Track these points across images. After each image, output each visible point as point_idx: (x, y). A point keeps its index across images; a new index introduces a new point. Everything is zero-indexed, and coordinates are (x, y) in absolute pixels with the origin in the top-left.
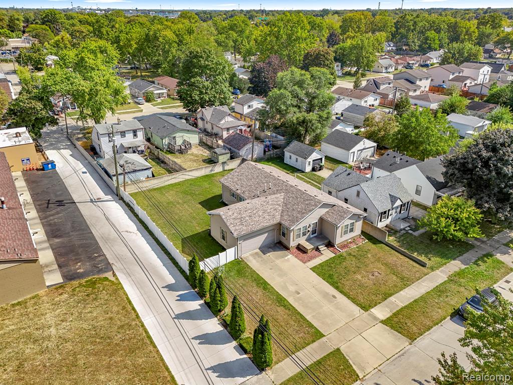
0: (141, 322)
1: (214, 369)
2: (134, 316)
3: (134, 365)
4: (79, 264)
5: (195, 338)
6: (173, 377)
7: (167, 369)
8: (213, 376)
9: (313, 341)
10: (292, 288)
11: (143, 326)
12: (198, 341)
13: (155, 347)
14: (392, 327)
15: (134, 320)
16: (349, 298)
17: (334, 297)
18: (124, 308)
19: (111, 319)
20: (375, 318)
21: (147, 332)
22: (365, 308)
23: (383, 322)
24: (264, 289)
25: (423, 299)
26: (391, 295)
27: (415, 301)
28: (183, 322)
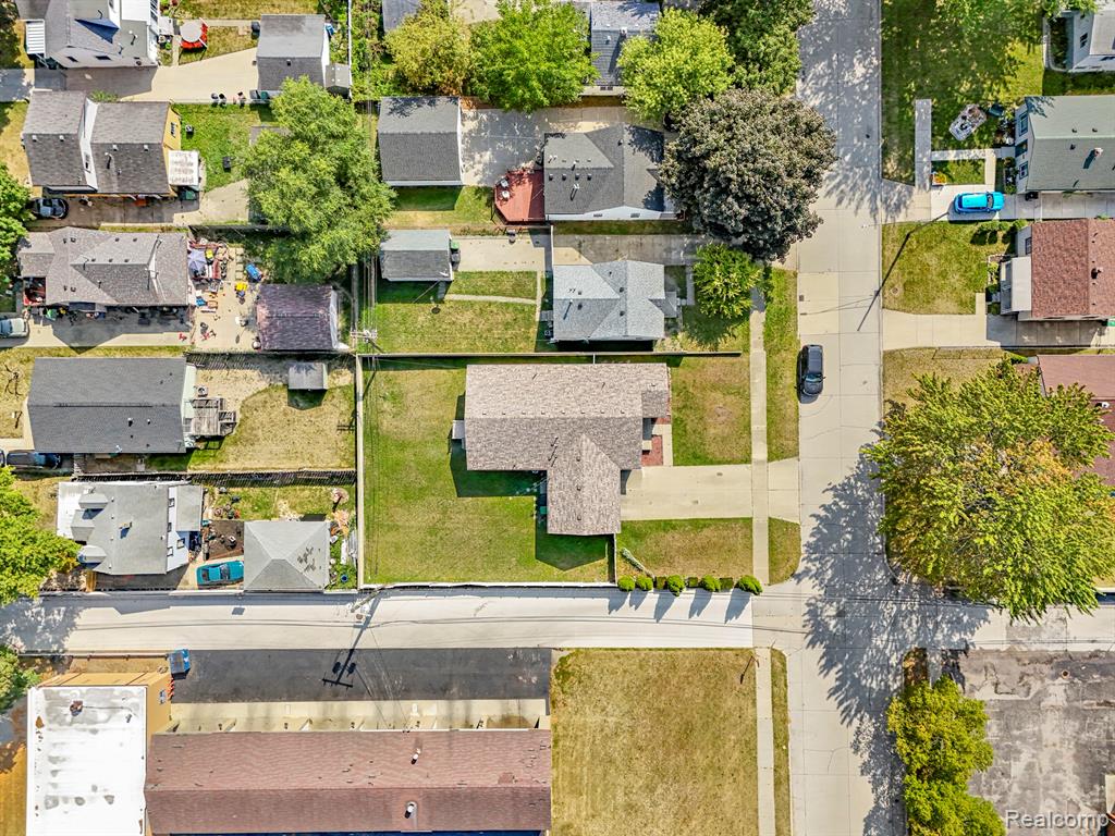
0: (645, 649)
1: (728, 617)
2: (635, 652)
3: (688, 671)
4: (520, 678)
5: (691, 616)
6: (717, 649)
7: (707, 649)
8: (734, 621)
9: (752, 530)
10: (688, 503)
11: (650, 649)
12: (695, 615)
13: (680, 649)
14: (778, 458)
15: (639, 655)
16: (729, 463)
17: (720, 474)
18: (618, 657)
19: (625, 671)
20: (761, 462)
21: (660, 649)
22: (747, 461)
23: (770, 460)
24: (674, 528)
25: (770, 400)
26: (749, 426)
27: (768, 411)
28: (666, 616)
